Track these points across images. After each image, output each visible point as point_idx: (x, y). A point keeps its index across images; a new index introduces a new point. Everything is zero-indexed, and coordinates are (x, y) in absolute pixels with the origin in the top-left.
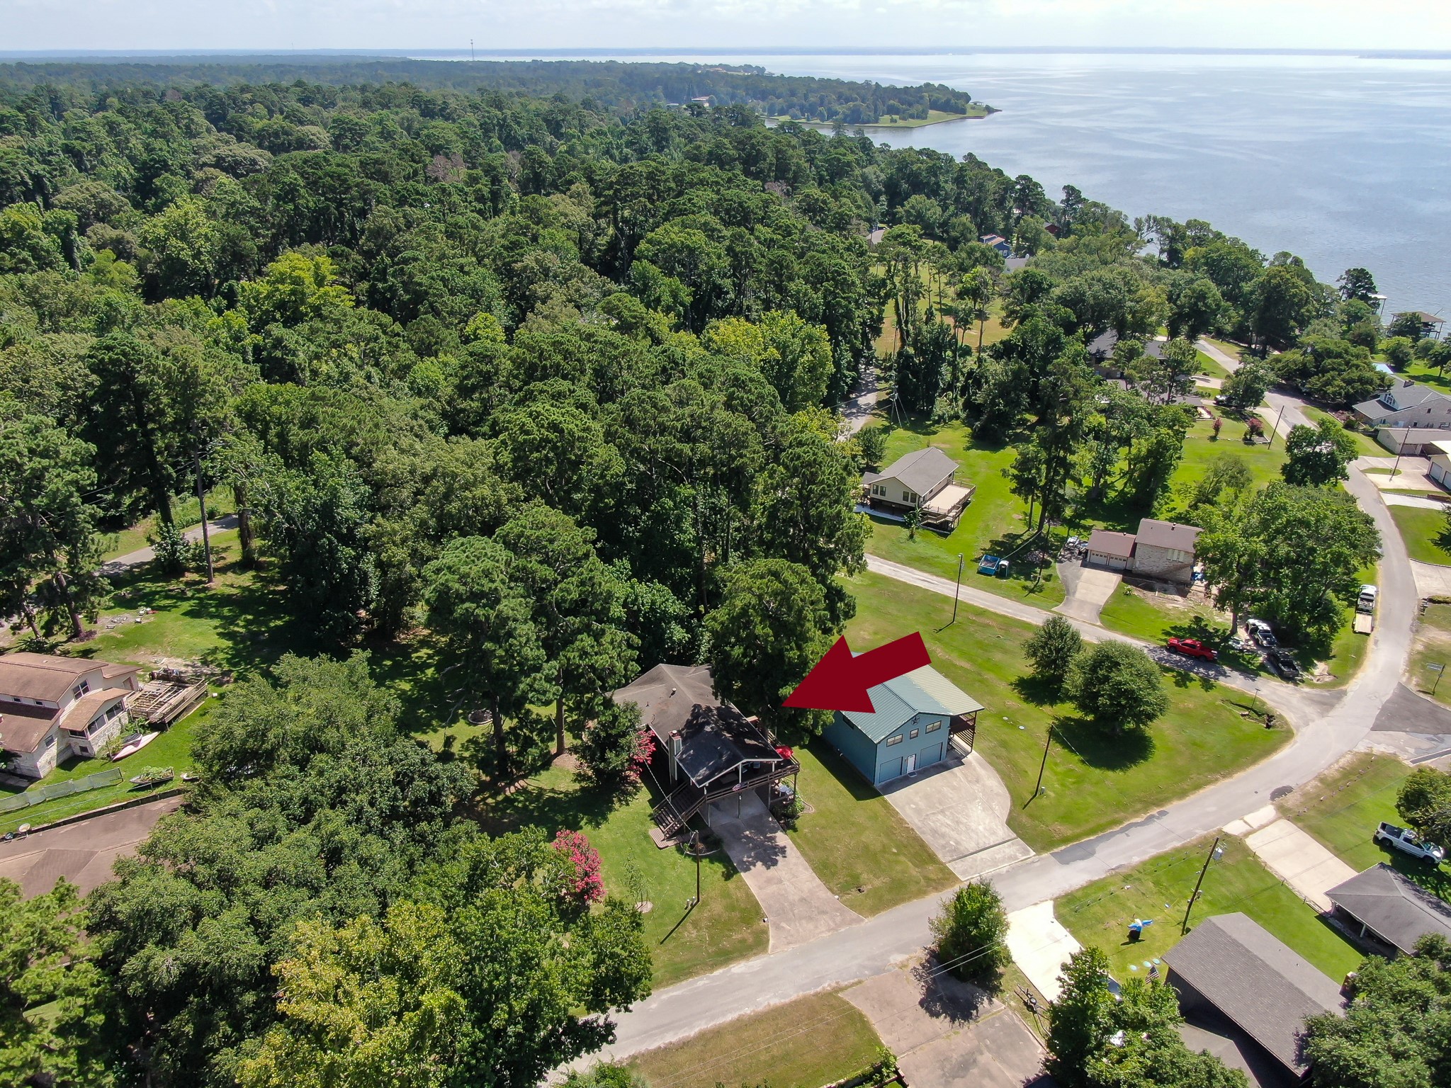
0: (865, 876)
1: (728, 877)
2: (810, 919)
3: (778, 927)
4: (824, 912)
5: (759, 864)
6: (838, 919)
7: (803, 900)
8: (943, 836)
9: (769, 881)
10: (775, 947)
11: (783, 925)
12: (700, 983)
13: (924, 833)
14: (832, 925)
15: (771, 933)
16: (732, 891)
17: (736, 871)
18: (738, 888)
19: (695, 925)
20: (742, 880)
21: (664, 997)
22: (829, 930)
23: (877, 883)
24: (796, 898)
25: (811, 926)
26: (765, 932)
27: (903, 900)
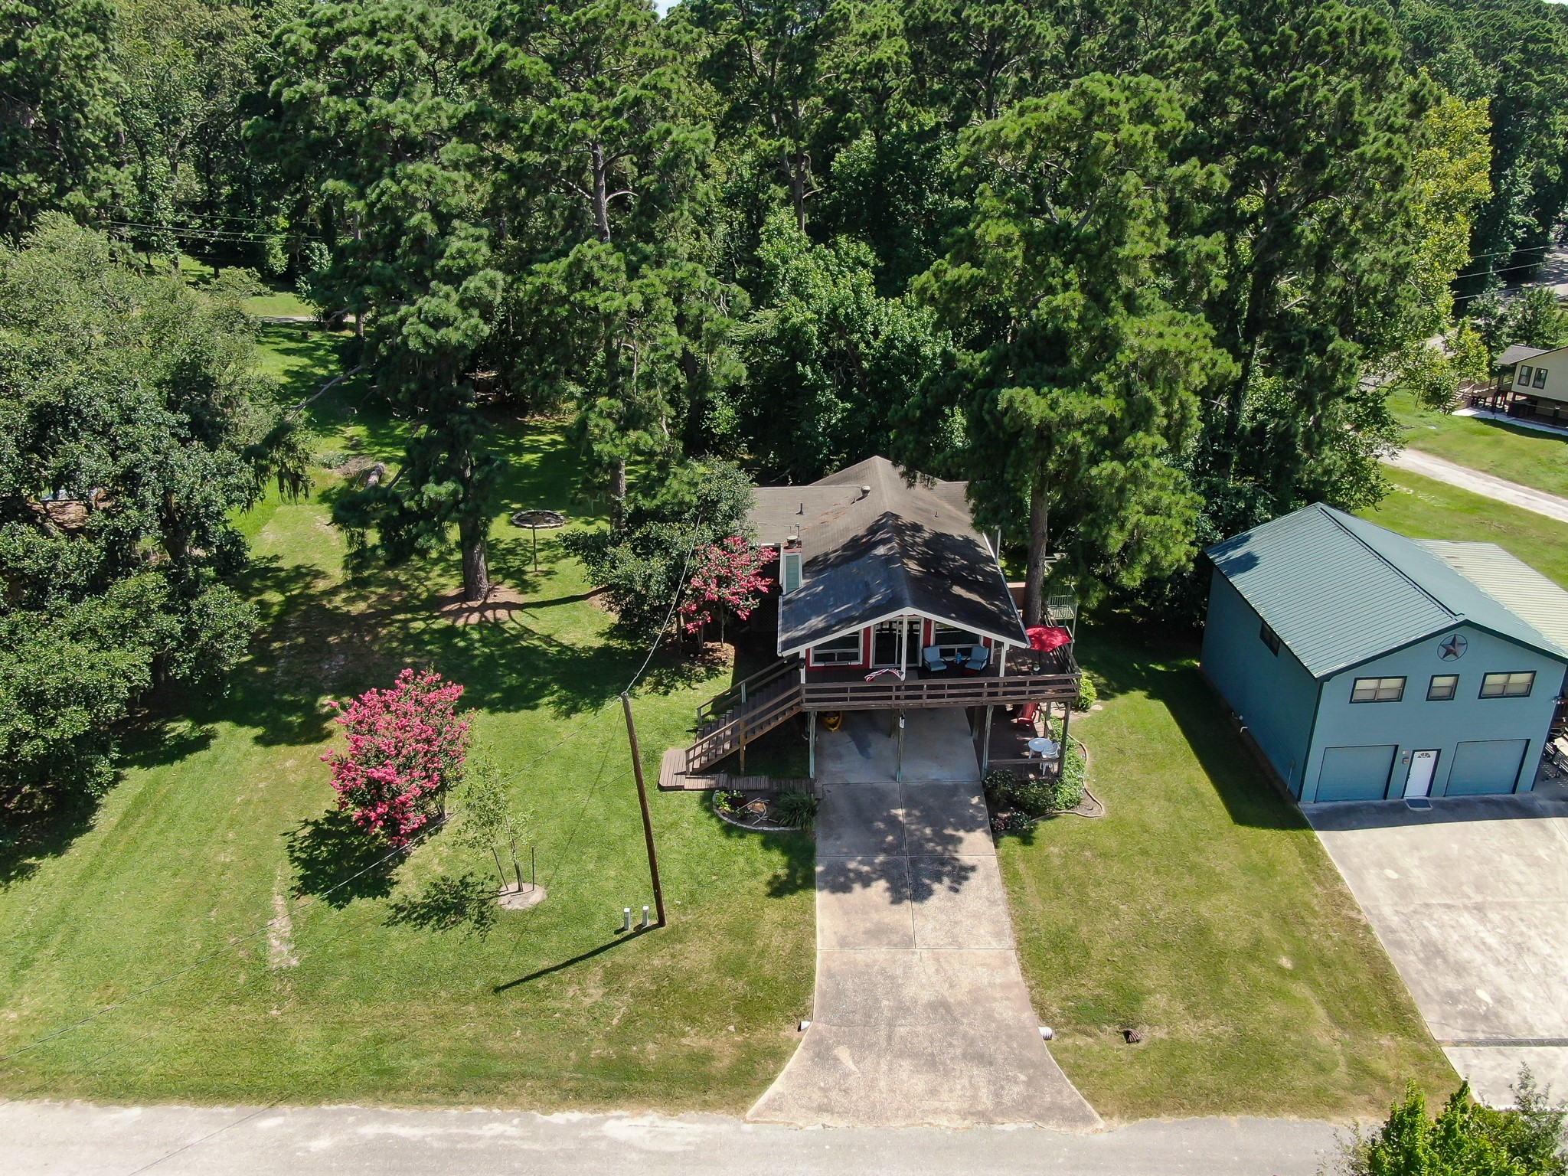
0: (1159, 1001)
1: (779, 889)
2: (932, 1063)
3: (822, 1055)
4: (982, 1059)
5: (882, 884)
6: (1014, 1092)
7: (941, 1008)
8: (1460, 969)
9: (878, 934)
10: (774, 1106)
11: (843, 1054)
12: (497, 1128)
13: (1400, 945)
14: (986, 1101)
15: (791, 1064)
16: (766, 928)
17: (809, 882)
18: (786, 925)
19: (613, 978)
20: (808, 911)
21: (371, 1130)
22: (964, 1115)
23: (1190, 1030)
24: (926, 996)
25: (919, 1083)
26: (777, 1055)
27: (1250, 1103)
